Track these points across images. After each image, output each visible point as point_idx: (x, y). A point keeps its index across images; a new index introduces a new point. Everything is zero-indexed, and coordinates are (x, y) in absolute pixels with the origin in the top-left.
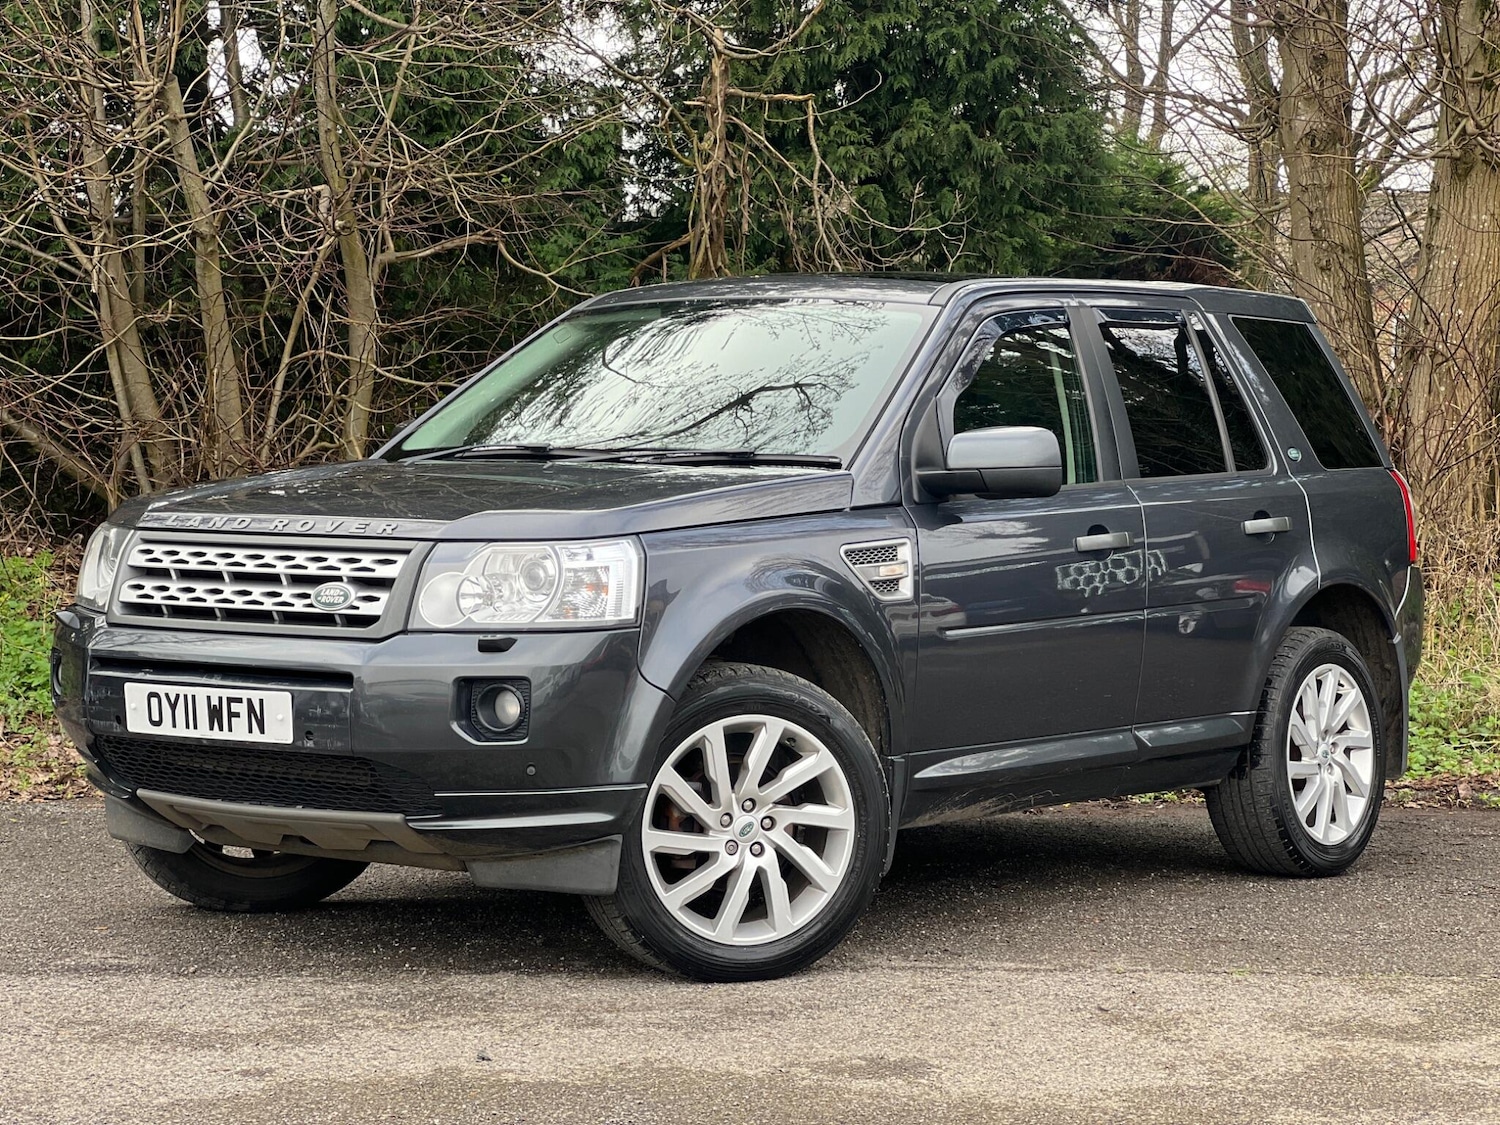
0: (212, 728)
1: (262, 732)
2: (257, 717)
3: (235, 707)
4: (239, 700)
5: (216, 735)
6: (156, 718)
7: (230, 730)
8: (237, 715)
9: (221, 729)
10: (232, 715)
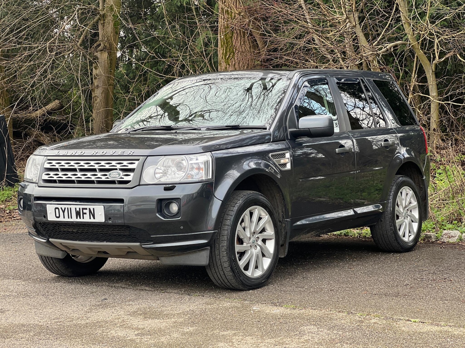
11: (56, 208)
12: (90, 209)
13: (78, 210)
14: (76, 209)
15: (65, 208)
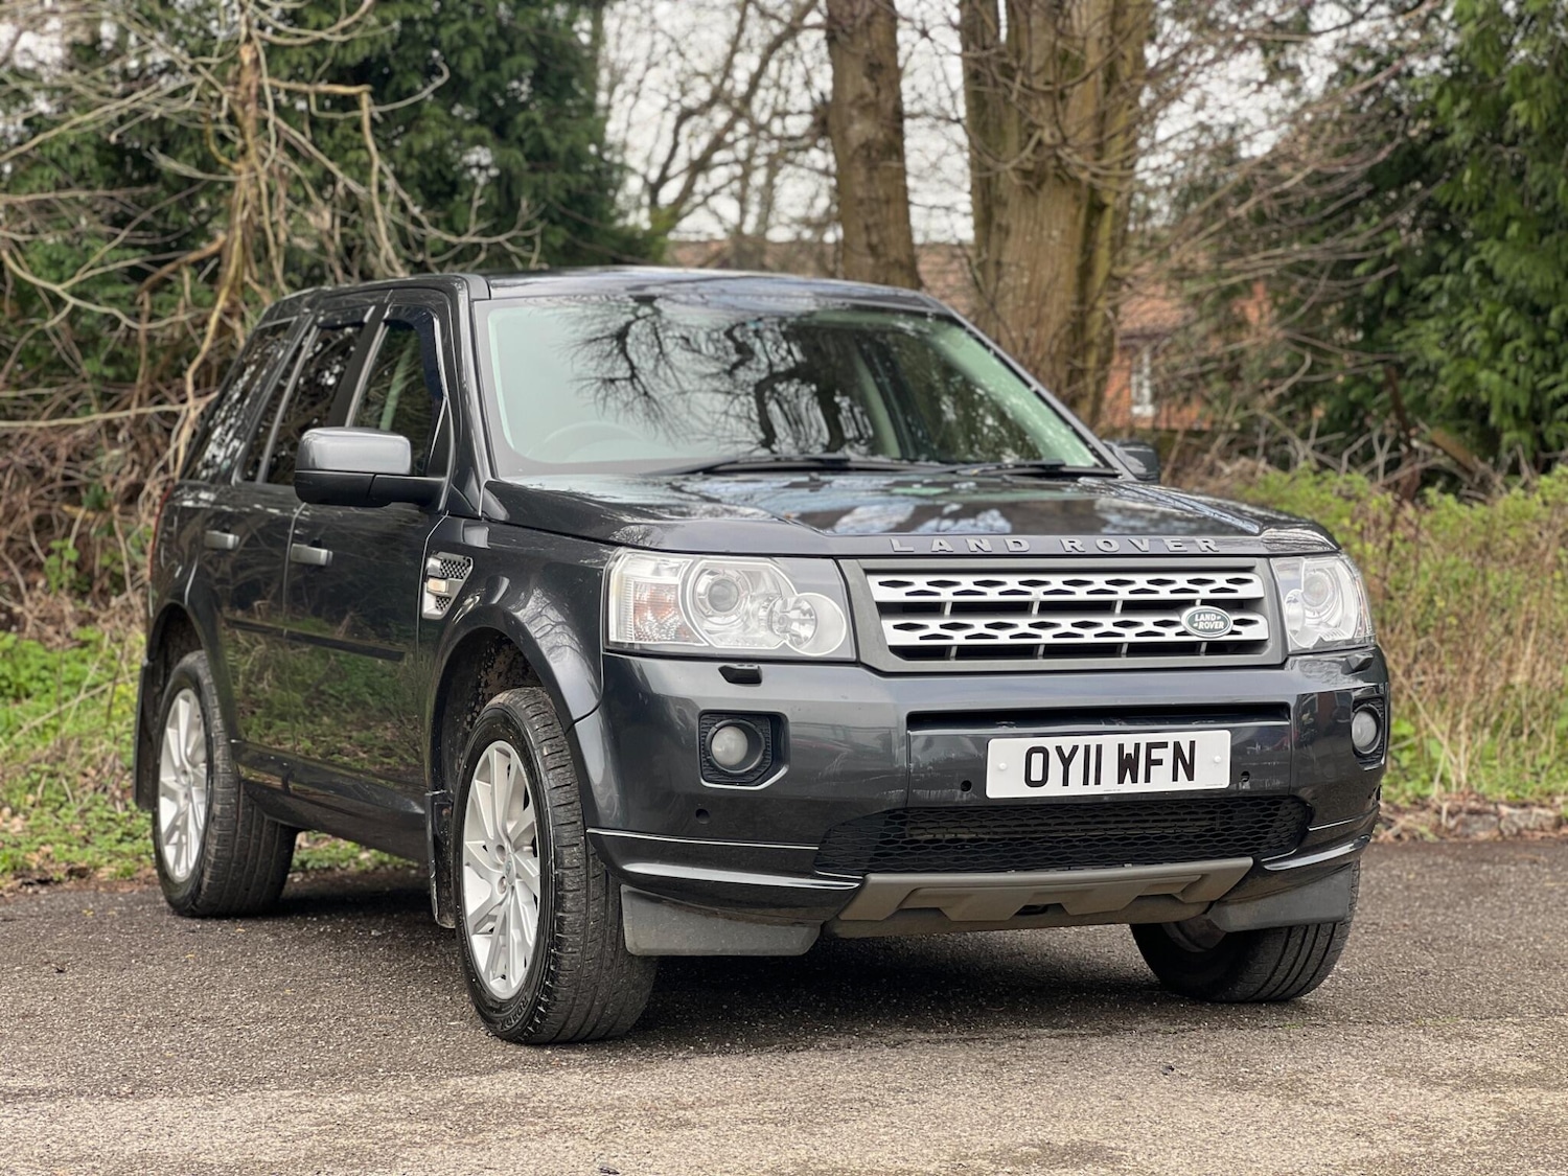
0: (1121, 780)
1: (1190, 777)
2: (1185, 762)
3: (1156, 754)
4: (1164, 745)
5: (1128, 787)
6: (1036, 775)
7: (1147, 780)
8: (1159, 762)
9: (1134, 780)
10: (1150, 762)
11: (1033, 750)
12: (1177, 745)
13: (1129, 749)
14: (1121, 747)
15: (1075, 748)
